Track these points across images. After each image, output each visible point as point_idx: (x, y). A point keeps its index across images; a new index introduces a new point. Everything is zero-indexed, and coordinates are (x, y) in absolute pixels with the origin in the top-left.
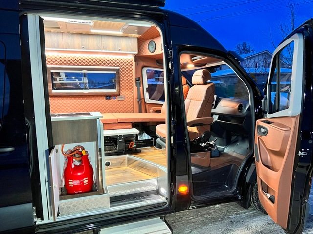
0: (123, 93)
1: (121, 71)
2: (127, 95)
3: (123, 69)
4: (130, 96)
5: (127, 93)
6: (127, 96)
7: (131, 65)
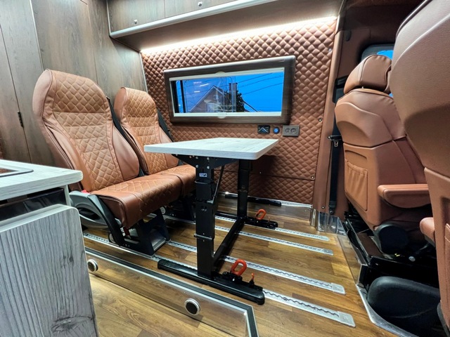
0: (297, 120)
1: (300, 65)
2: (306, 124)
3: (305, 60)
4: (314, 127)
5: (306, 121)
6: (305, 128)
7: (327, 45)
